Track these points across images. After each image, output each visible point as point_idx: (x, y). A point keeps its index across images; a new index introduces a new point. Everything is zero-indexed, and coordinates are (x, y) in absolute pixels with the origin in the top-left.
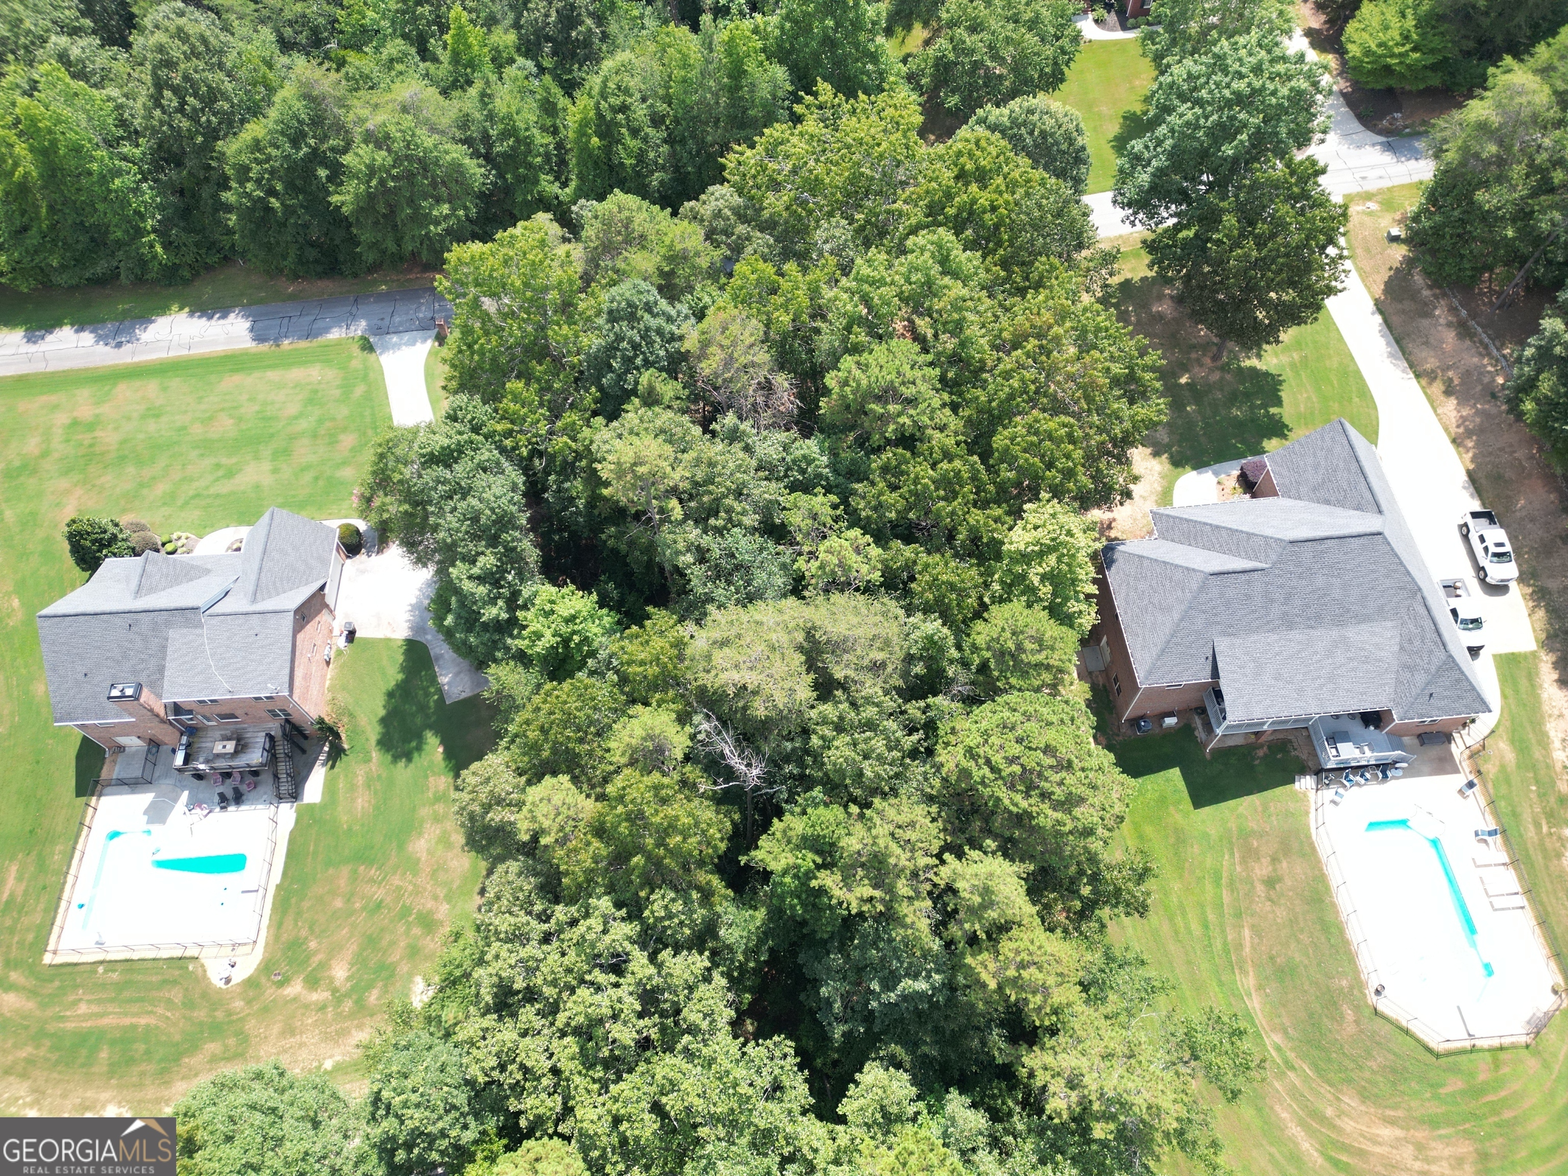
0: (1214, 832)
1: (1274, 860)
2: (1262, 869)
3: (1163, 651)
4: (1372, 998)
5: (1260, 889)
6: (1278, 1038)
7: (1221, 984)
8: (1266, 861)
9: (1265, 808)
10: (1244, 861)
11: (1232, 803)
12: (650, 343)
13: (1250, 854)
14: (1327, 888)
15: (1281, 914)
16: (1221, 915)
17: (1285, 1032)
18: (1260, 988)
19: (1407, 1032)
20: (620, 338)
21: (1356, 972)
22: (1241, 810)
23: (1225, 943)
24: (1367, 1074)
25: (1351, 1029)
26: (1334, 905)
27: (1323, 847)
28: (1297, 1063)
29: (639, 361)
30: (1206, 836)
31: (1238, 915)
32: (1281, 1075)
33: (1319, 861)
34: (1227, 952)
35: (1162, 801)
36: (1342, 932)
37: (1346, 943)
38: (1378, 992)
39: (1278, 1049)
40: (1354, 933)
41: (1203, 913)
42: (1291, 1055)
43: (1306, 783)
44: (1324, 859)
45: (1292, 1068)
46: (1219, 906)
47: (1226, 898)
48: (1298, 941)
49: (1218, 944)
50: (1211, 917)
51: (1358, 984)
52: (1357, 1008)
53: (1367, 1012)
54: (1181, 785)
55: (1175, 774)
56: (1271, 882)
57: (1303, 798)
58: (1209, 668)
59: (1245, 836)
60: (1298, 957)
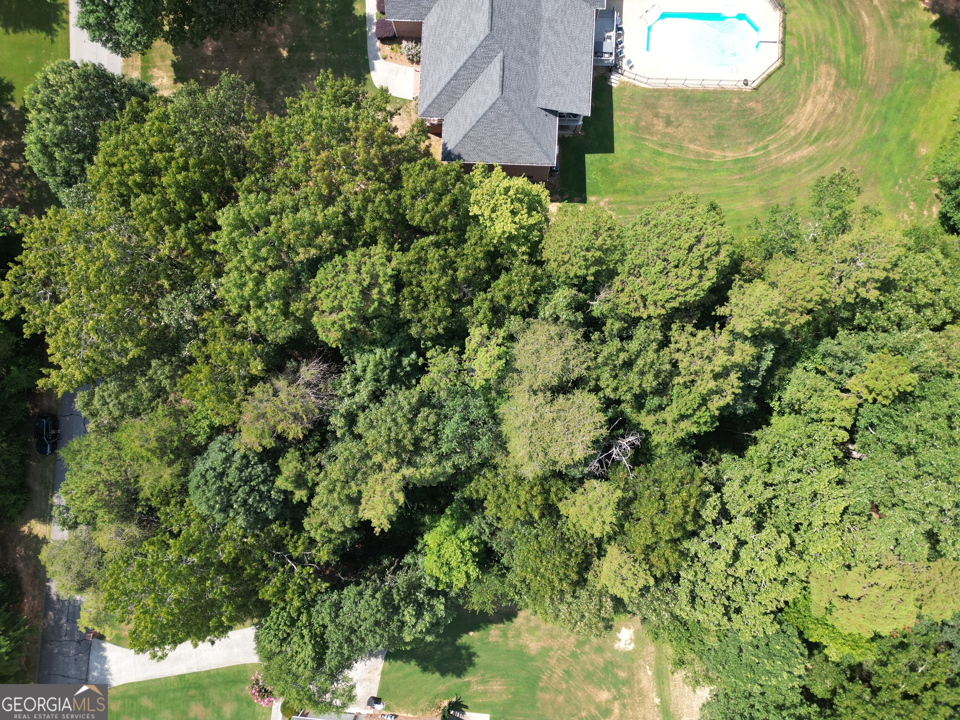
0: (630, 146)
1: (656, 115)
2: (660, 126)
3: (538, 143)
4: (748, 89)
5: (670, 130)
6: (751, 149)
7: (715, 171)
8: (655, 121)
9: (624, 109)
10: (651, 134)
11: (615, 129)
12: (250, 479)
13: (649, 129)
14: (682, 91)
15: (688, 123)
16: (679, 158)
17: (749, 143)
18: (723, 149)
19: (769, 76)
20: (245, 502)
21: (732, 92)
22: (621, 125)
23: (694, 161)
24: (782, 106)
25: (759, 107)
26: (692, 91)
27: (659, 84)
28: (765, 142)
29: (264, 488)
30: (631, 151)
31: (681, 148)
32: (768, 154)
33: (665, 90)
34: (699, 162)
35: (604, 171)
36: (709, 92)
37: (715, 92)
38: (746, 84)
39: (756, 150)
40: (711, 85)
41: (675, 168)
42: (761, 144)
43: (615, 80)
44: (665, 86)
45: (767, 146)
46: (674, 158)
47: (670, 151)
48: (705, 119)
49: (694, 165)
50: (678, 164)
51: (739, 93)
52: (750, 99)
53: (754, 94)
54: (597, 156)
55: (589, 158)
56: (668, 123)
57: (624, 86)
58: (552, 116)
59: (637, 128)
60: (714, 122)
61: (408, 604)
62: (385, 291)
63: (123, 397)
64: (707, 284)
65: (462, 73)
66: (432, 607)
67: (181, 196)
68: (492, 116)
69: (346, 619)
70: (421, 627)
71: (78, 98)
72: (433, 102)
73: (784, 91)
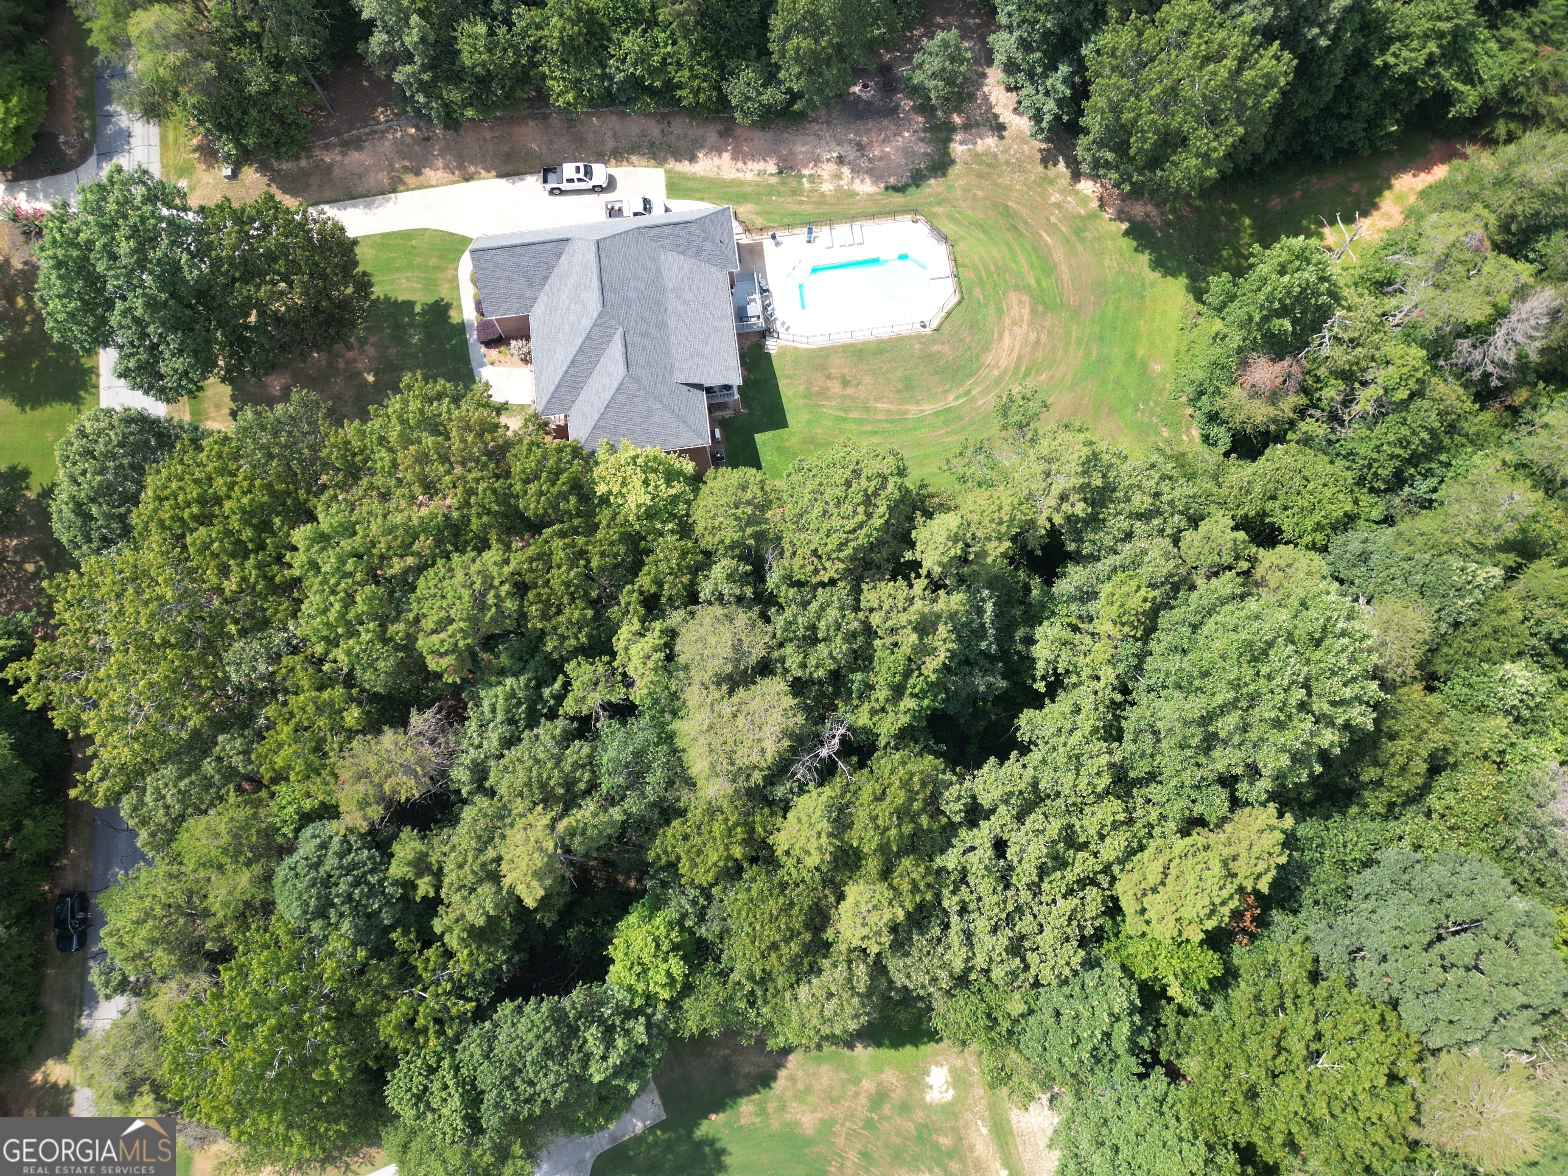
0: (805, 416)
1: (829, 377)
2: (836, 388)
3: (684, 422)
4: (928, 331)
5: (849, 391)
6: (951, 397)
7: (915, 429)
8: (829, 383)
9: (789, 377)
10: (828, 398)
11: (784, 400)
12: (355, 866)
13: (823, 393)
14: (851, 345)
15: (867, 379)
16: (867, 421)
17: (947, 391)
18: (917, 403)
19: (949, 314)
20: (349, 898)
21: (910, 337)
22: (789, 394)
23: (887, 421)
24: (974, 344)
25: (946, 349)
26: (864, 343)
27: (823, 342)
28: (966, 387)
29: (372, 879)
30: (808, 422)
31: (868, 409)
32: (973, 400)
33: (832, 347)
34: (892, 421)
35: (781, 450)
36: (883, 341)
37: (890, 340)
38: (924, 326)
39: (957, 398)
40: (884, 333)
41: (866, 433)
42: (961, 391)
43: (772, 346)
44: (830, 343)
45: (969, 391)
46: (861, 421)
47: (855, 415)
48: (887, 372)
49: (888, 426)
50: (869, 428)
51: (918, 337)
52: (934, 342)
53: (937, 336)
54: (768, 434)
55: (759, 437)
56: (845, 383)
57: (783, 351)
58: (696, 391)
59: (809, 395)
60: (899, 374)
61: (592, 1022)
62: (503, 594)
63: (182, 785)
64: (877, 522)
65: (580, 358)
66: (627, 1032)
67: (246, 522)
68: (622, 398)
69: (503, 1048)
70: (614, 1059)
71: (121, 445)
72: (552, 397)
73: (972, 327)
